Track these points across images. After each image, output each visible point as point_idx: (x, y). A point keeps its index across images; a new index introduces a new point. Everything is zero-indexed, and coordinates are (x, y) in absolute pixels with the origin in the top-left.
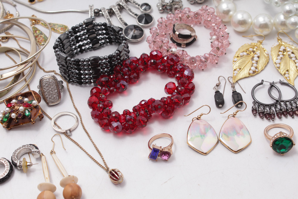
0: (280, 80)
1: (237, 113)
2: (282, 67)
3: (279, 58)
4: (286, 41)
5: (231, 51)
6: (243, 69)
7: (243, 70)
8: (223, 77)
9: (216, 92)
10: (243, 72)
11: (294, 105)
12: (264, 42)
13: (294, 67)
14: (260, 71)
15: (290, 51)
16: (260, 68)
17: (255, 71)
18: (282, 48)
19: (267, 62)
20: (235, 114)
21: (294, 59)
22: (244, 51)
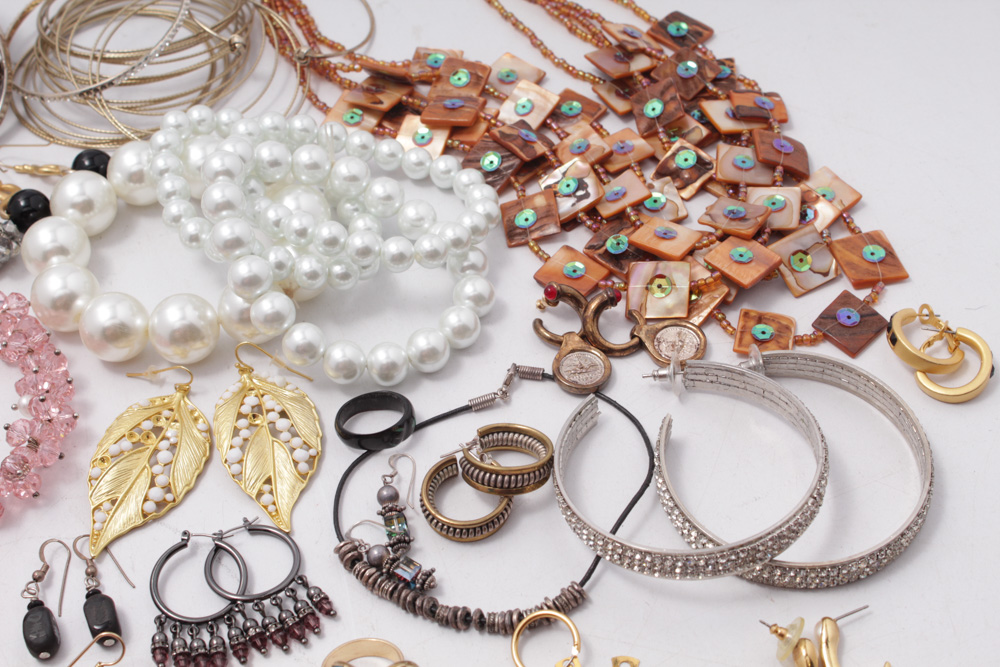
0: (246, 520)
2: (248, 472)
3: (238, 440)
4: (263, 375)
5: (86, 438)
6: (122, 501)
7: (124, 504)
8: (60, 541)
9: (31, 606)
10: (124, 510)
11: (290, 605)
12: (197, 384)
13: (290, 466)
14: (181, 497)
15: (273, 410)
16: (180, 488)
17: (165, 500)
18: (251, 400)
19: (204, 459)
21: (285, 436)
22: (124, 436)
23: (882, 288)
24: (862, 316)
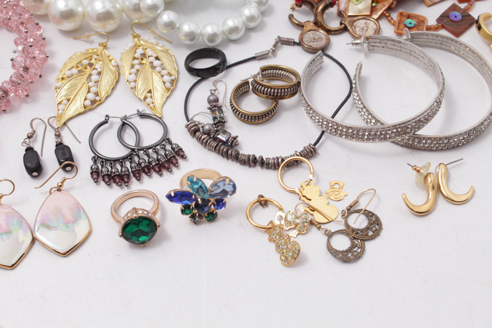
0: (138, 111)
1: (64, 183)
2: (139, 86)
3: (134, 70)
4: (146, 38)
5: (52, 69)
6: (73, 100)
7: (74, 101)
8: (40, 119)
9: (26, 150)
10: (74, 105)
11: (162, 152)
12: (110, 43)
13: (161, 84)
14: (104, 99)
15: (152, 56)
16: (103, 94)
17: (95, 100)
18: (140, 51)
19: (115, 80)
20: (61, 186)
21: (158, 69)
22: (73, 67)
23: (474, 3)
24: (463, 16)
